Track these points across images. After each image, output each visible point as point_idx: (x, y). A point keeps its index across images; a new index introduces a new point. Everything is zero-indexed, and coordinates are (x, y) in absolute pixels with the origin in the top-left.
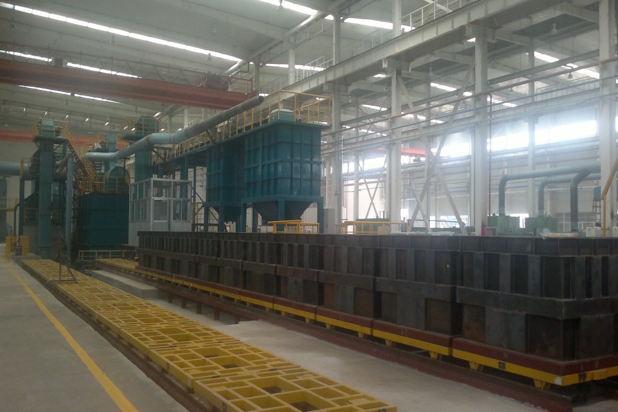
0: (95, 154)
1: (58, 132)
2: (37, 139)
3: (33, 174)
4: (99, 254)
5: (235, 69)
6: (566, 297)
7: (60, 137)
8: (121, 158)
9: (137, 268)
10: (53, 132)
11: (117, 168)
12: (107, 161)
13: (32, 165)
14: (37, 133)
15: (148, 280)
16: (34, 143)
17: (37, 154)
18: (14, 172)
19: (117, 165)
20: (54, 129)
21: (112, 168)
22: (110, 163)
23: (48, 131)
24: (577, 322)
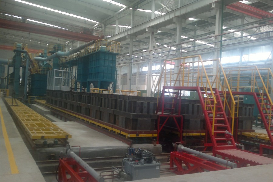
0: (38, 58)
1: (23, 48)
2: (15, 51)
3: (13, 64)
4: (37, 98)
5: (97, 26)
6: (133, 113)
7: (24, 50)
8: (48, 60)
9: (45, 103)
10: (21, 48)
11: (47, 64)
12: (43, 61)
13: (13, 61)
14: (15, 48)
15: (48, 108)
16: (13, 52)
17: (15, 57)
18: (6, 63)
19: (47, 63)
20: (22, 47)
21: (45, 64)
22: (44, 62)
23: (19, 48)
24: (137, 120)
